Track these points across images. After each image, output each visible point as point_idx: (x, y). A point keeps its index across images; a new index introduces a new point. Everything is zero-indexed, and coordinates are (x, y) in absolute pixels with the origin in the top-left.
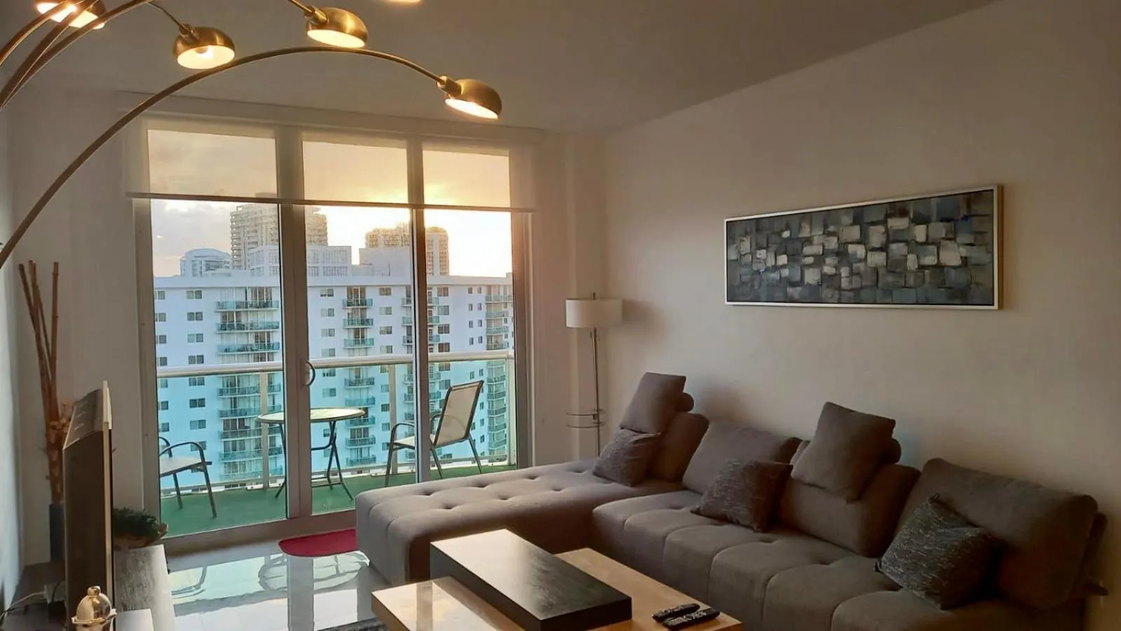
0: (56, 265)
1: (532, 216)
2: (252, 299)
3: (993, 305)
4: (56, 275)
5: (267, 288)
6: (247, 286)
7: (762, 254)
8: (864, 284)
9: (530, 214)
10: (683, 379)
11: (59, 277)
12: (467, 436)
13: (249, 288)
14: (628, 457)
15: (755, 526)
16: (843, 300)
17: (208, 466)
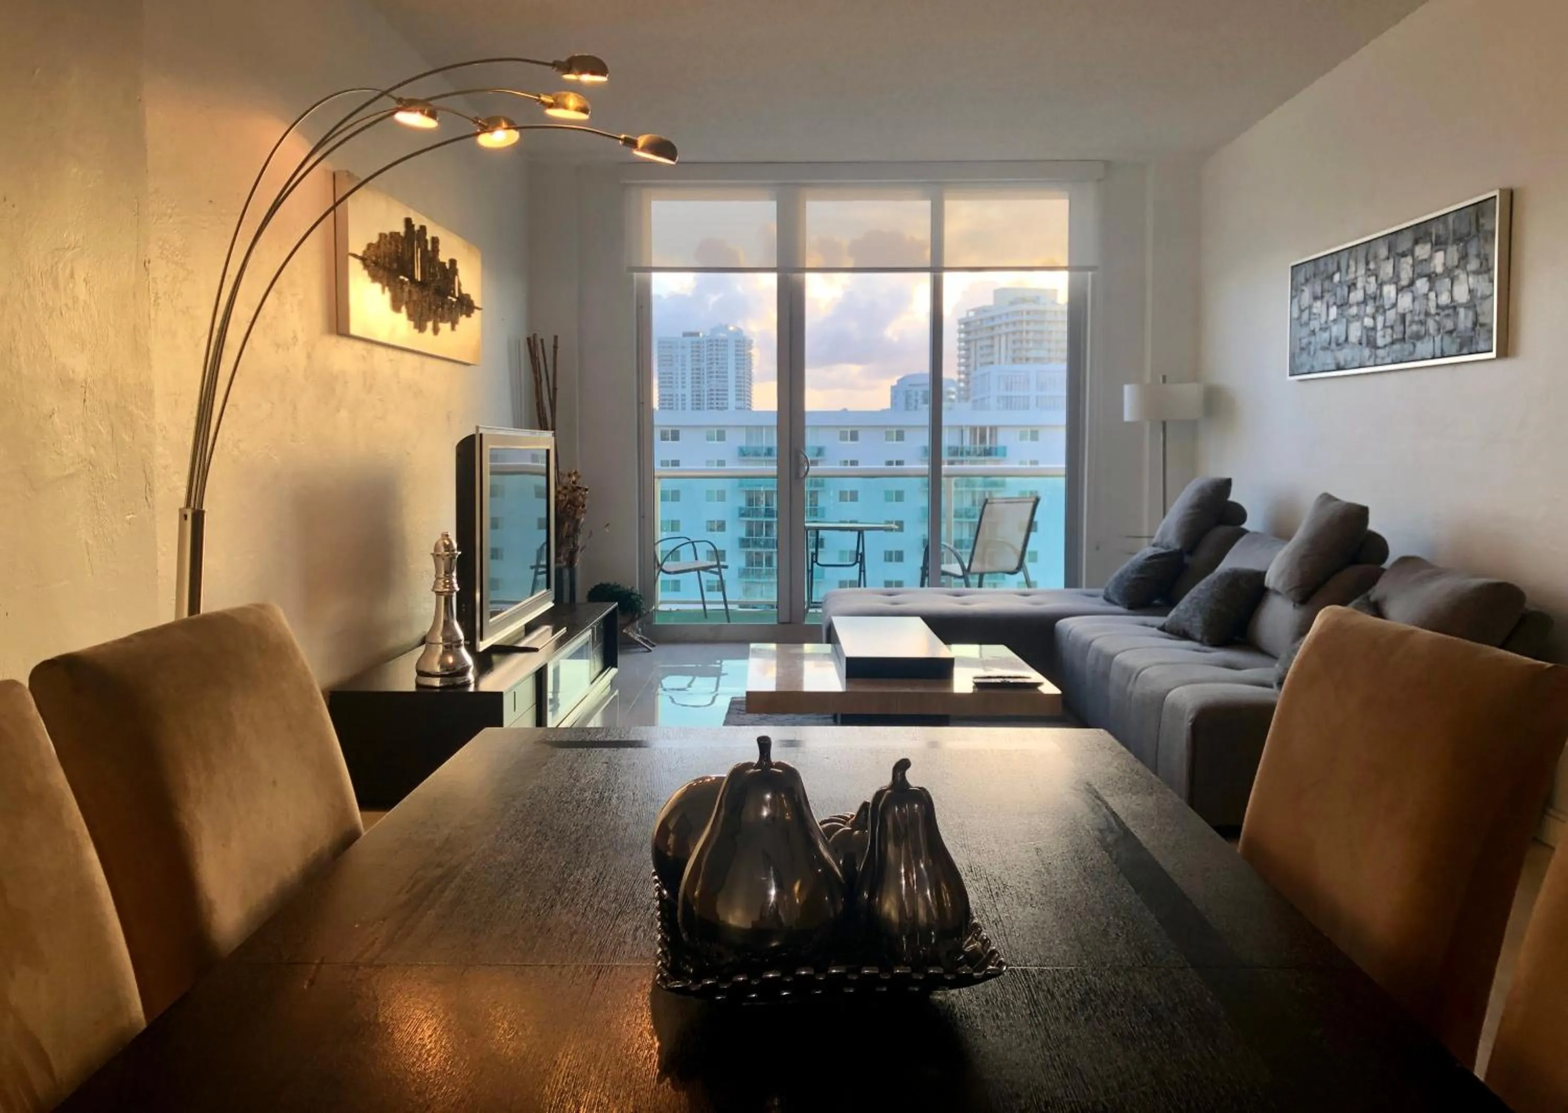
0: (556, 338)
1: (1093, 276)
2: (970, 443)
3: (1491, 351)
4: (555, 347)
5: (991, 428)
6: (964, 423)
7: (1318, 307)
8: (1395, 337)
9: (1090, 273)
10: (1228, 482)
11: (559, 350)
12: (1020, 566)
13: (966, 426)
14: (1134, 576)
15: (1205, 640)
16: (1379, 361)
17: (723, 570)
